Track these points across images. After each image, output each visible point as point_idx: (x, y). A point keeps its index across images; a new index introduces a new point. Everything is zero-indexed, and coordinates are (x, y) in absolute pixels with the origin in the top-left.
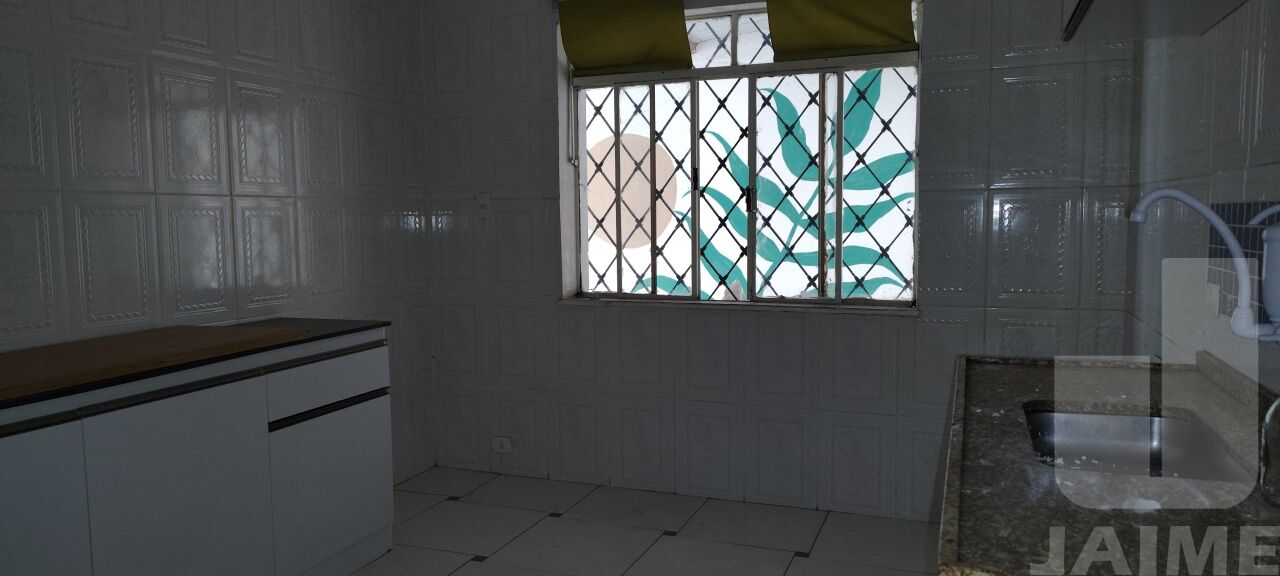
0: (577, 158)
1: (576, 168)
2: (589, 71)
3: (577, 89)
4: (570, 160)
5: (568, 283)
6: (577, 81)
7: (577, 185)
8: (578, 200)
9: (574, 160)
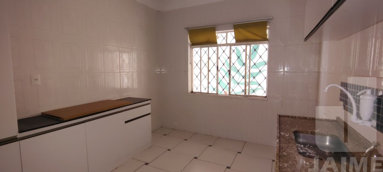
0: (192, 63)
1: (192, 65)
2: (194, 44)
3: (192, 48)
4: (190, 63)
5: (190, 90)
6: (192, 46)
7: (192, 69)
8: (192, 72)
9: (191, 63)
